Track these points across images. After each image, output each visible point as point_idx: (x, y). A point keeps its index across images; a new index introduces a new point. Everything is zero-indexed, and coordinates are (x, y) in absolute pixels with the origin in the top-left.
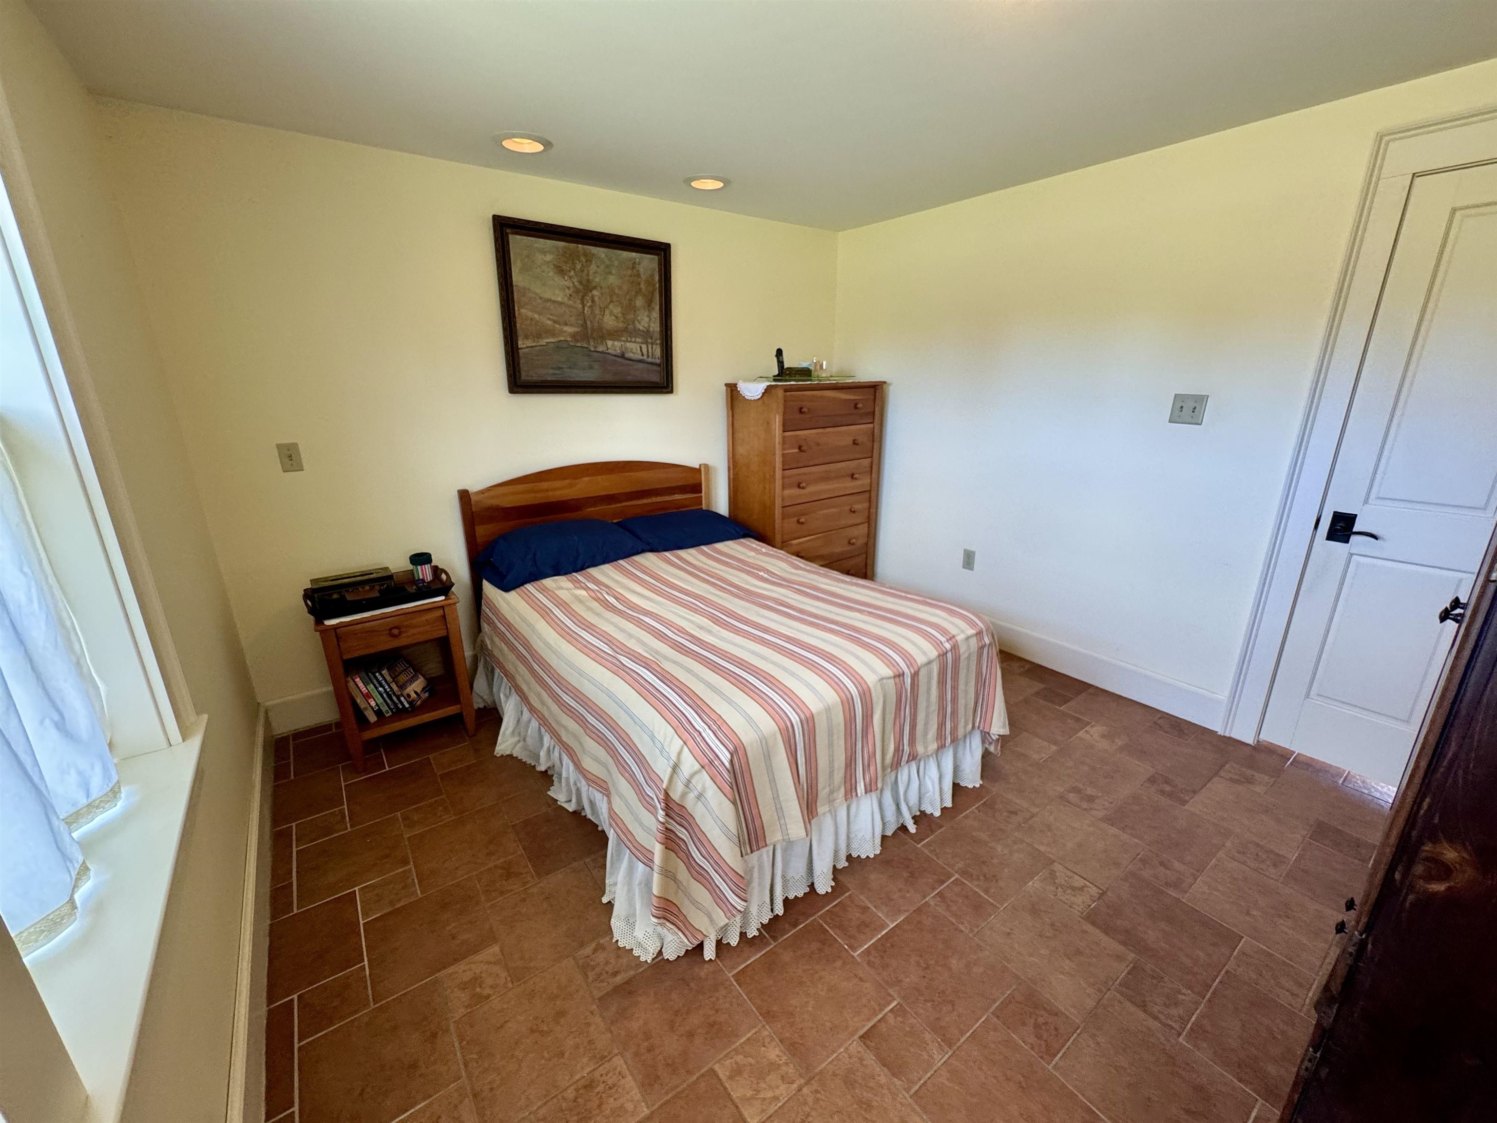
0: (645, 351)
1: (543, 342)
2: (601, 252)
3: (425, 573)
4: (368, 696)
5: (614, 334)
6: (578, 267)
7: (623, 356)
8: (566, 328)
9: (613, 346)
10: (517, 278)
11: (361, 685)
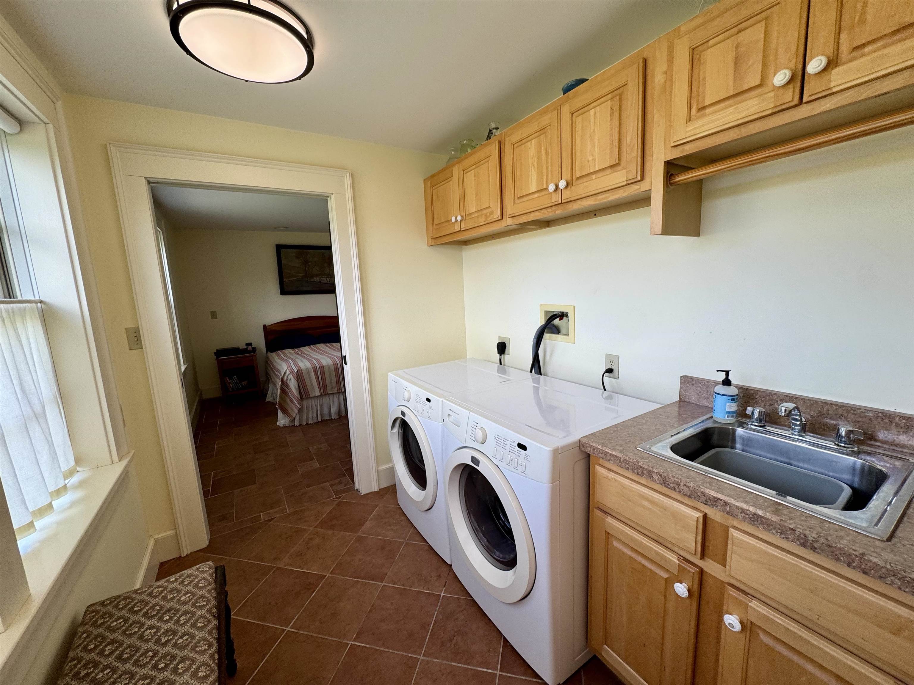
0: (328, 280)
1: (292, 279)
2: (311, 251)
3: (250, 348)
4: (230, 383)
5: (317, 276)
6: (304, 256)
7: (320, 282)
8: (300, 275)
9: (317, 279)
10: (283, 261)
11: (228, 380)
